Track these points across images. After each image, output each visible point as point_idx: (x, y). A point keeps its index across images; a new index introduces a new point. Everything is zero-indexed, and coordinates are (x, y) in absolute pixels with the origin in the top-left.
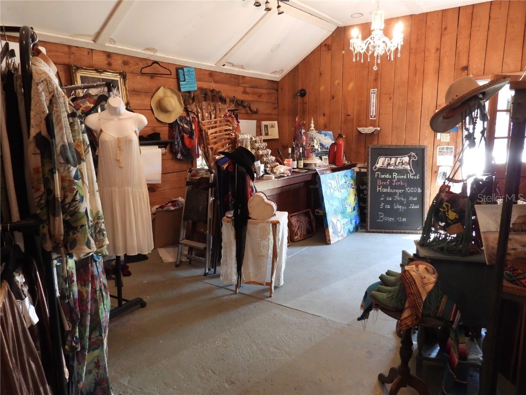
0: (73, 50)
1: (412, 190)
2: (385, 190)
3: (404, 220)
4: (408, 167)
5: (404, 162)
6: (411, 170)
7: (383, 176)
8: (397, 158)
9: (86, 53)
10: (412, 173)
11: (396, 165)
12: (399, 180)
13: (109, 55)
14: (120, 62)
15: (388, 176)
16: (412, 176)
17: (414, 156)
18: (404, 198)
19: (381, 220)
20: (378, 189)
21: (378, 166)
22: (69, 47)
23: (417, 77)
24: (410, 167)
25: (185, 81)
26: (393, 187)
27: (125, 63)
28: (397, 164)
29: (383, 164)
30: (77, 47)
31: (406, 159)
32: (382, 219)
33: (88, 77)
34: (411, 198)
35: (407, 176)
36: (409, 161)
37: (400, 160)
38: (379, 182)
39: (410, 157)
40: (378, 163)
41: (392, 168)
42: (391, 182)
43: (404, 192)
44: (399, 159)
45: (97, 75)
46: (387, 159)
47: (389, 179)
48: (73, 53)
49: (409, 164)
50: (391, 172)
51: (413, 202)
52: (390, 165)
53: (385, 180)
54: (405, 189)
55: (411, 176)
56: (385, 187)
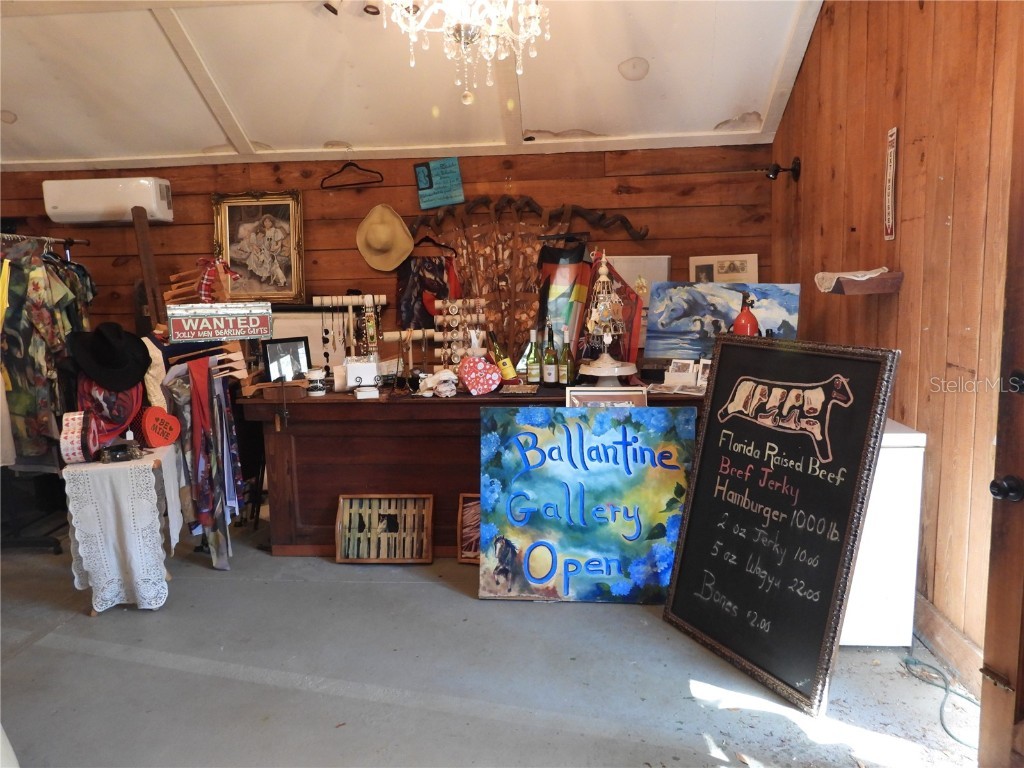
0: (220, 170)
1: (812, 524)
2: (734, 498)
3: (765, 626)
4: (816, 431)
5: (806, 408)
6: (822, 444)
7: (738, 447)
8: (789, 389)
9: (239, 171)
10: (825, 456)
11: (780, 414)
12: (779, 472)
13: (276, 167)
14: (297, 174)
15: (750, 450)
16: (822, 467)
17: (843, 390)
18: (781, 547)
19: (706, 595)
20: (718, 487)
21: (734, 407)
22: (215, 167)
23: (981, 52)
24: (823, 433)
25: (431, 187)
26: (758, 496)
27: (306, 175)
28: (785, 412)
29: (745, 406)
30: (226, 165)
31: (815, 398)
32: (707, 593)
33: (240, 207)
34: (801, 554)
35: (806, 467)
36: (825, 405)
37: (798, 397)
38: (726, 467)
39: (828, 391)
40: (732, 400)
41: (768, 422)
42: (757, 474)
43: (786, 521)
44: (794, 393)
45: (254, 203)
46: (760, 387)
47: (751, 460)
48: (221, 175)
49: (821, 418)
50: (762, 436)
51: (804, 571)
52: (765, 411)
53: (740, 460)
54: (790, 515)
55: (816, 468)
56: (737, 485)
